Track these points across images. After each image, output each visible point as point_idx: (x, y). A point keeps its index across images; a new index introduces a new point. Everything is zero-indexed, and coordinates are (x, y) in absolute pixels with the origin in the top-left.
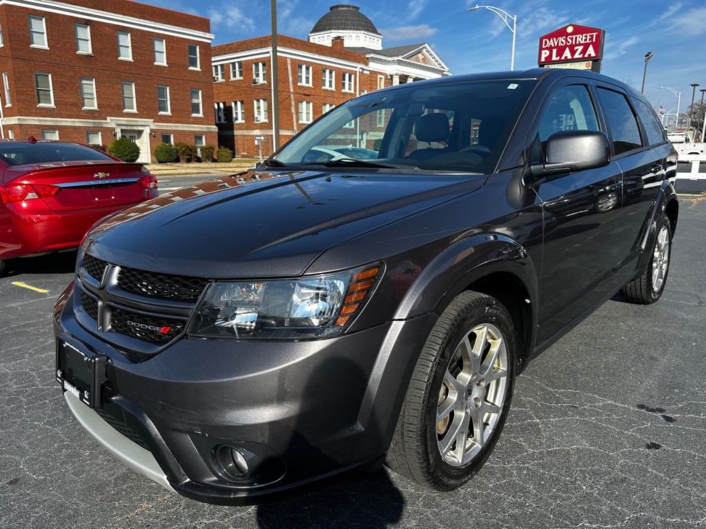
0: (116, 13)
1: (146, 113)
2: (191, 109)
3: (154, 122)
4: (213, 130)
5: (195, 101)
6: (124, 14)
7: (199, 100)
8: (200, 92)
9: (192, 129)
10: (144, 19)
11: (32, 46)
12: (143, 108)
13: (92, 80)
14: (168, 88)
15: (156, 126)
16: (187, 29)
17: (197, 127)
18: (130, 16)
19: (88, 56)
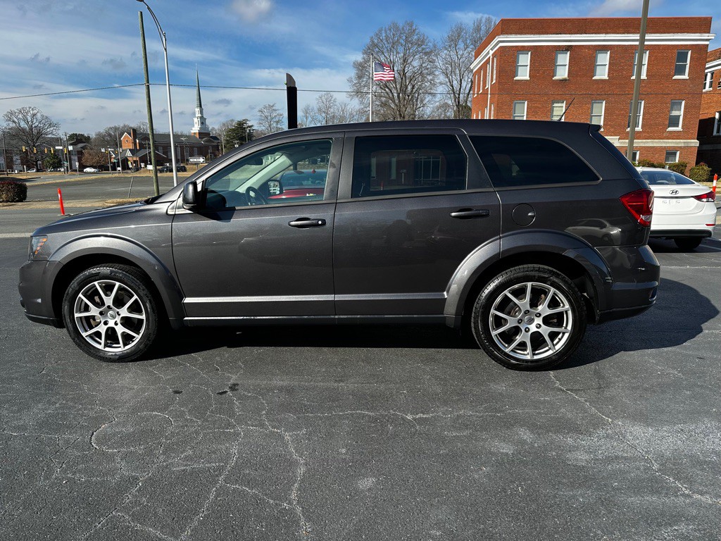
0: (599, 33)
1: (612, 130)
2: (667, 122)
3: (619, 139)
4: (693, 145)
5: (674, 113)
6: (607, 33)
7: (680, 113)
8: (683, 102)
9: (664, 145)
10: (628, 33)
11: (516, 78)
12: (610, 125)
13: (563, 102)
14: (643, 102)
15: (621, 143)
16: (680, 34)
17: (671, 142)
18: (613, 33)
19: (564, 80)
